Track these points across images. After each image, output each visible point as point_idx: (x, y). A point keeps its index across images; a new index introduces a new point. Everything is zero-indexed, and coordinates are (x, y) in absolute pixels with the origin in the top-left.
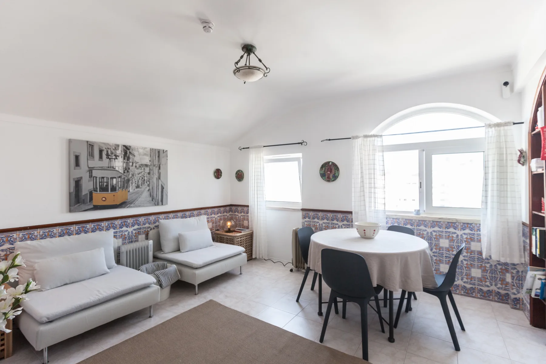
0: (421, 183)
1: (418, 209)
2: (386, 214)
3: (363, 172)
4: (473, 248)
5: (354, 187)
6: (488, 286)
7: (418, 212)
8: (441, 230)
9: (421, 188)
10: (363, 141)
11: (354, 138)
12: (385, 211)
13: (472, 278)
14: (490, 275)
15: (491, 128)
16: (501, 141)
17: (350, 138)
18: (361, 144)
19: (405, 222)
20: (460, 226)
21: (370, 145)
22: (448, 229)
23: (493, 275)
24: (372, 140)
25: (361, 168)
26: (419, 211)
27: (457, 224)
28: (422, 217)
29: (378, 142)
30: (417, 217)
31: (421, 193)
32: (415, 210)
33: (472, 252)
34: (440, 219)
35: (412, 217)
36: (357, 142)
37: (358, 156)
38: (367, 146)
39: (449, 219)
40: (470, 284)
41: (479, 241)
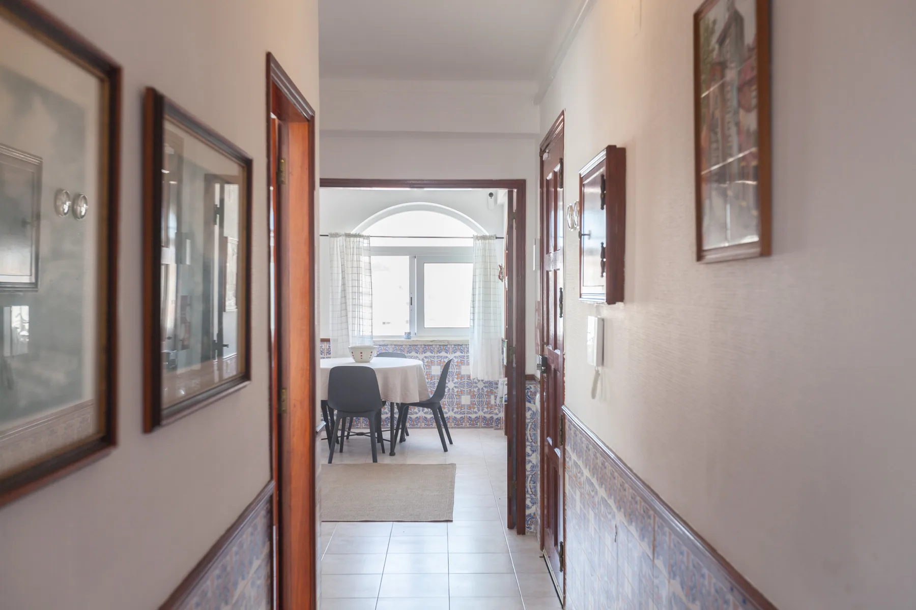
0: (411, 298)
1: (409, 331)
2: (374, 339)
3: (345, 278)
4: (463, 373)
5: (333, 305)
6: (476, 413)
7: (408, 335)
8: (433, 355)
9: (411, 304)
10: (345, 240)
11: (332, 237)
12: (372, 337)
13: (462, 407)
14: (478, 399)
15: (478, 240)
16: (486, 255)
17: (327, 236)
18: (343, 246)
19: (393, 349)
20: (451, 348)
21: (353, 248)
22: (440, 353)
23: (481, 400)
24: (357, 242)
25: (342, 272)
26: (409, 333)
27: (449, 346)
28: (413, 341)
29: (364, 243)
30: (408, 342)
31: (411, 310)
32: (406, 333)
33: (462, 377)
34: (432, 341)
35: (402, 341)
36: (337, 242)
37: (338, 261)
38: (350, 248)
39: (441, 341)
40: (461, 413)
41: (468, 364)
